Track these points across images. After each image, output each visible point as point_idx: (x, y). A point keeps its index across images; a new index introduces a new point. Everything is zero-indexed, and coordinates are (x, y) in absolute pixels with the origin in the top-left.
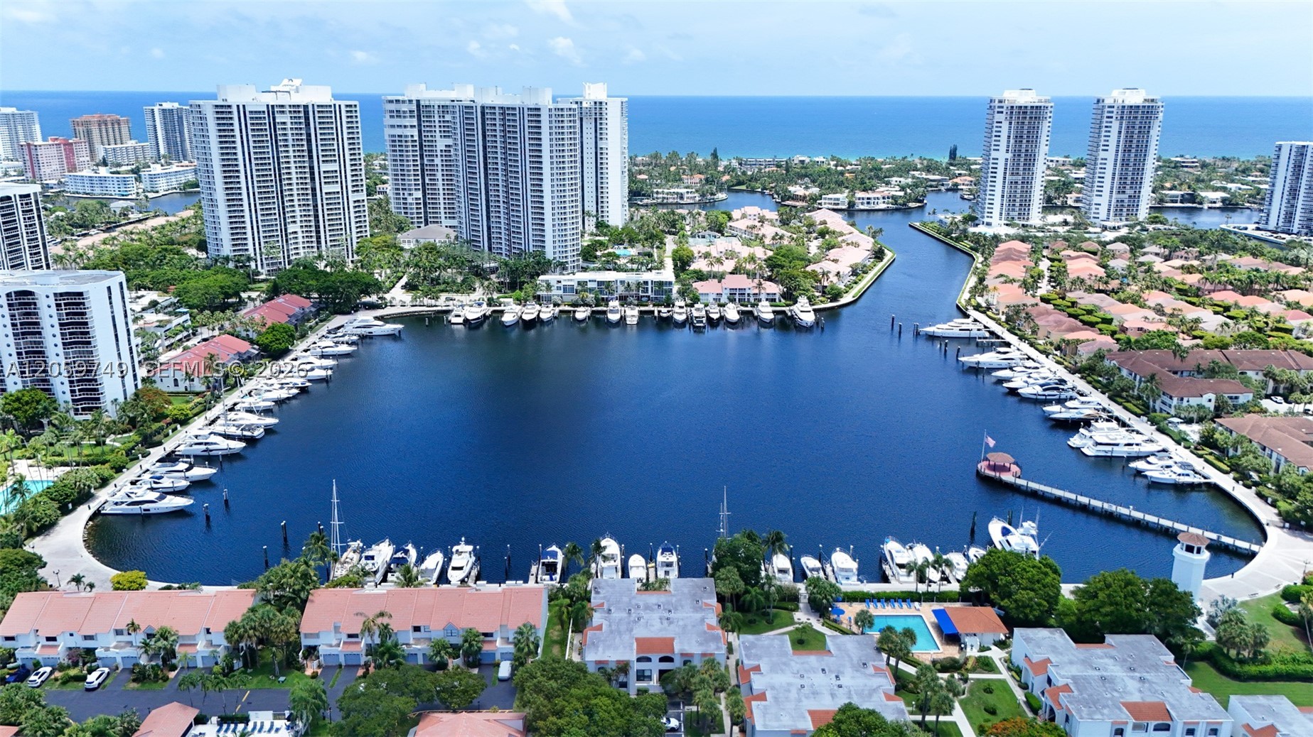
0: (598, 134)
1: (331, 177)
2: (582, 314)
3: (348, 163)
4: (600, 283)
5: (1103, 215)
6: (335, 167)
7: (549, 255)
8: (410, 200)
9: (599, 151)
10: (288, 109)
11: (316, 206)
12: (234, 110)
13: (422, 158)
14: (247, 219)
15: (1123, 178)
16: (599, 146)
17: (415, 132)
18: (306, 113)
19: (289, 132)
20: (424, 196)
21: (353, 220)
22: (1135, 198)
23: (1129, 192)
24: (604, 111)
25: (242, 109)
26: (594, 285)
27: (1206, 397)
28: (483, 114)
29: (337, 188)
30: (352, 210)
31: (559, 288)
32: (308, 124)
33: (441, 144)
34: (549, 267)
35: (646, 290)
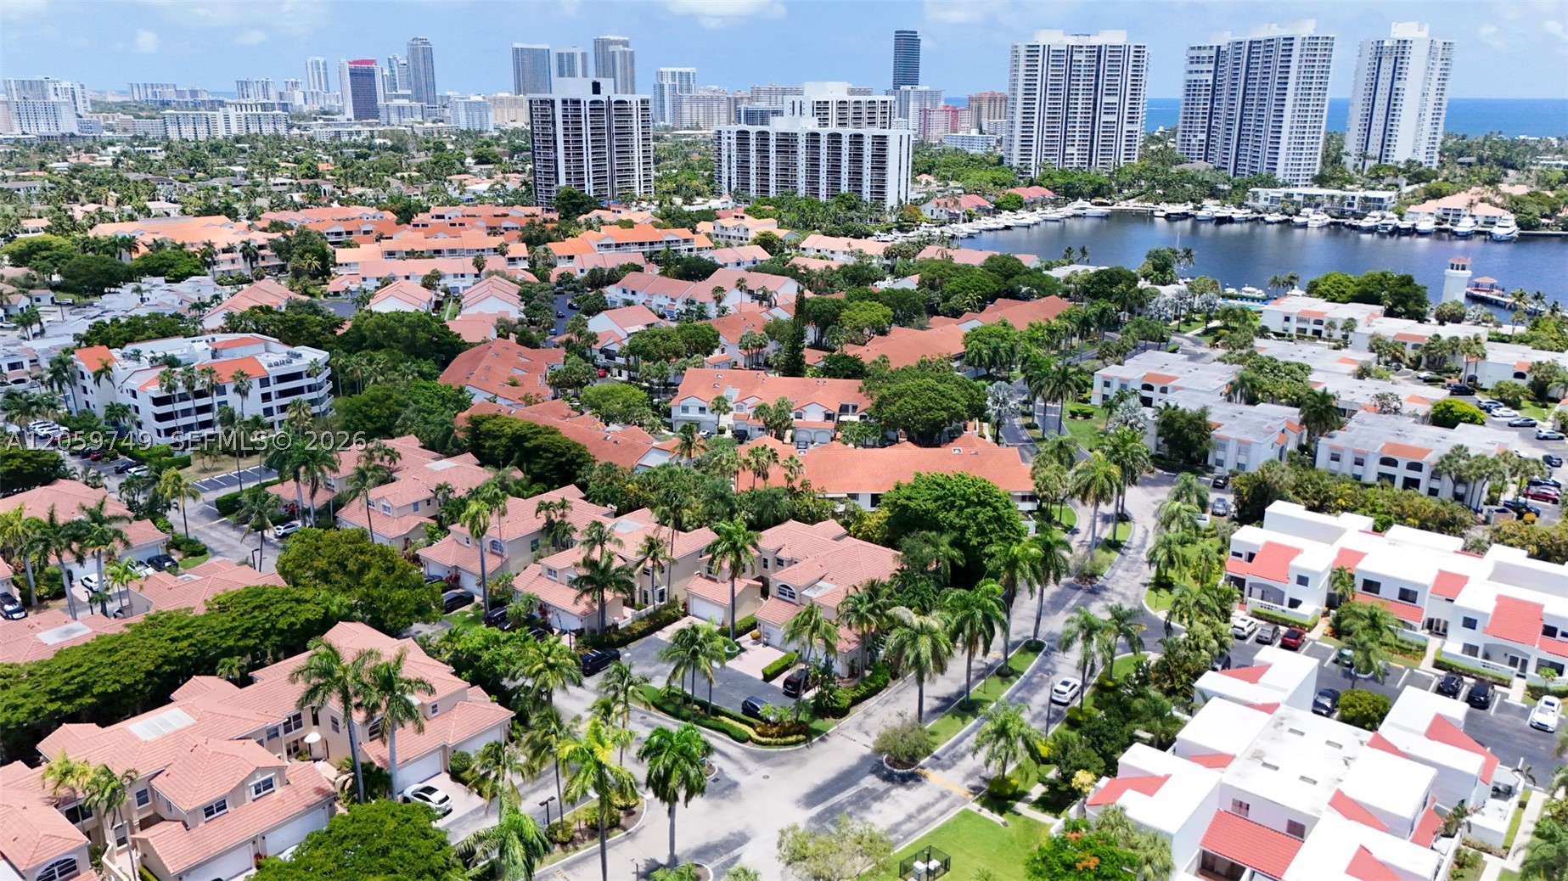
0: (1396, 74)
1: (1110, 109)
2: (1274, 218)
3: (1128, 96)
4: (1307, 196)
6: (1115, 99)
7: (1280, 174)
8: (1193, 142)
9: (1394, 92)
10: (1084, 49)
11: (1093, 133)
12: (1041, 49)
13: (1212, 102)
14: (1035, 139)
16: (1395, 86)
17: (1210, 77)
18: (1099, 52)
19: (1082, 69)
20: (1208, 138)
21: (1123, 147)
24: (1407, 50)
25: (1047, 48)
26: (1301, 199)
29: (1113, 118)
30: (1124, 138)
31: (1266, 199)
32: (1099, 62)
34: (1270, 182)
35: (1350, 205)
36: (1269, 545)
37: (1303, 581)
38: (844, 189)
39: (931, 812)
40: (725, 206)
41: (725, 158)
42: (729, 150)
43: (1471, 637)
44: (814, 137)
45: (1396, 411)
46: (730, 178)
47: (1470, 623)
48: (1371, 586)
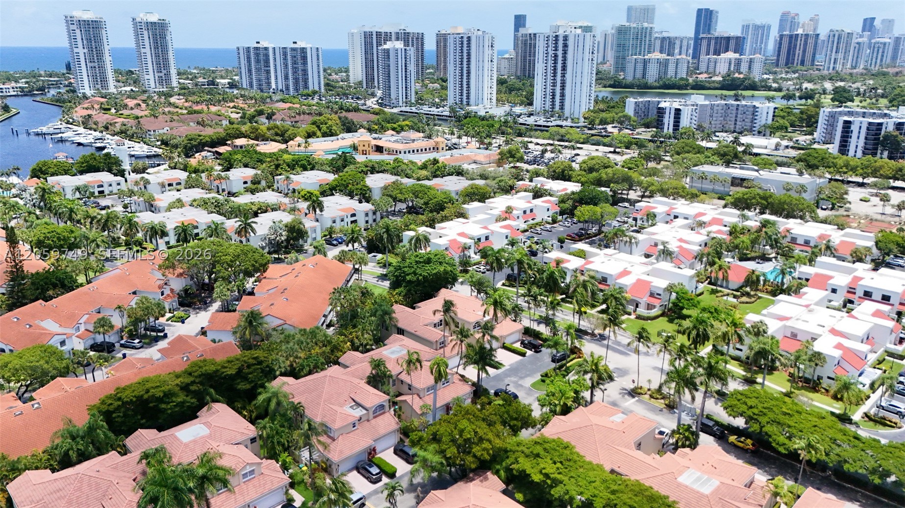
5: (153, 85)
22: (168, 74)
27: (166, 128)
36: (450, 242)
37: (470, 247)
47: (507, 237)
48: (479, 240)
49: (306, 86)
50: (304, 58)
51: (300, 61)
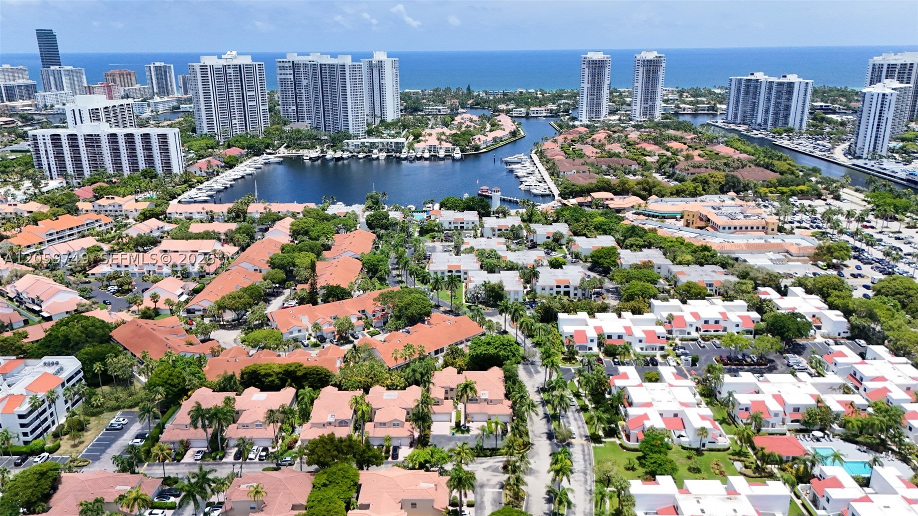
0: (381, 77)
1: (252, 98)
2: (361, 155)
3: (259, 91)
4: (371, 143)
6: (253, 93)
7: (351, 132)
8: (290, 110)
9: (381, 85)
10: (232, 67)
11: (245, 112)
12: (209, 67)
13: (295, 89)
14: (214, 117)
15: (646, 95)
17: (292, 77)
18: (240, 68)
19: (233, 77)
20: (297, 108)
21: (262, 118)
22: (653, 106)
23: (650, 103)
24: (383, 65)
25: (212, 67)
26: (368, 144)
28: (321, 68)
29: (254, 103)
30: (261, 114)
31: (353, 146)
32: (241, 74)
33: (304, 82)
34: (349, 137)
35: (391, 146)
36: (576, 331)
37: (592, 341)
38: (142, 165)
39: (586, 451)
40: (61, 185)
41: (42, 152)
42: (45, 147)
43: (643, 345)
44: (113, 137)
45: (542, 265)
46: (49, 164)
47: (641, 341)
48: (610, 337)
49: (786, 122)
50: (790, 93)
51: (784, 96)
